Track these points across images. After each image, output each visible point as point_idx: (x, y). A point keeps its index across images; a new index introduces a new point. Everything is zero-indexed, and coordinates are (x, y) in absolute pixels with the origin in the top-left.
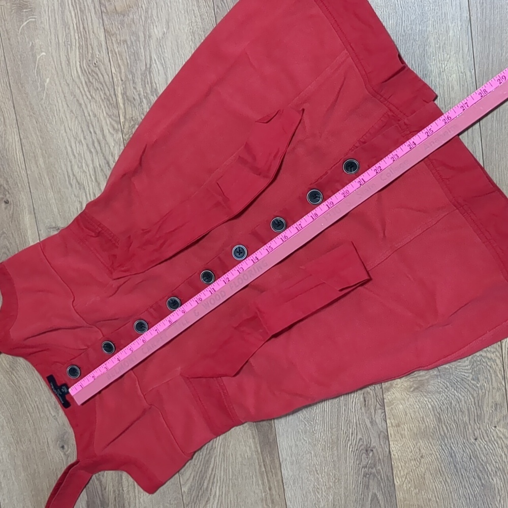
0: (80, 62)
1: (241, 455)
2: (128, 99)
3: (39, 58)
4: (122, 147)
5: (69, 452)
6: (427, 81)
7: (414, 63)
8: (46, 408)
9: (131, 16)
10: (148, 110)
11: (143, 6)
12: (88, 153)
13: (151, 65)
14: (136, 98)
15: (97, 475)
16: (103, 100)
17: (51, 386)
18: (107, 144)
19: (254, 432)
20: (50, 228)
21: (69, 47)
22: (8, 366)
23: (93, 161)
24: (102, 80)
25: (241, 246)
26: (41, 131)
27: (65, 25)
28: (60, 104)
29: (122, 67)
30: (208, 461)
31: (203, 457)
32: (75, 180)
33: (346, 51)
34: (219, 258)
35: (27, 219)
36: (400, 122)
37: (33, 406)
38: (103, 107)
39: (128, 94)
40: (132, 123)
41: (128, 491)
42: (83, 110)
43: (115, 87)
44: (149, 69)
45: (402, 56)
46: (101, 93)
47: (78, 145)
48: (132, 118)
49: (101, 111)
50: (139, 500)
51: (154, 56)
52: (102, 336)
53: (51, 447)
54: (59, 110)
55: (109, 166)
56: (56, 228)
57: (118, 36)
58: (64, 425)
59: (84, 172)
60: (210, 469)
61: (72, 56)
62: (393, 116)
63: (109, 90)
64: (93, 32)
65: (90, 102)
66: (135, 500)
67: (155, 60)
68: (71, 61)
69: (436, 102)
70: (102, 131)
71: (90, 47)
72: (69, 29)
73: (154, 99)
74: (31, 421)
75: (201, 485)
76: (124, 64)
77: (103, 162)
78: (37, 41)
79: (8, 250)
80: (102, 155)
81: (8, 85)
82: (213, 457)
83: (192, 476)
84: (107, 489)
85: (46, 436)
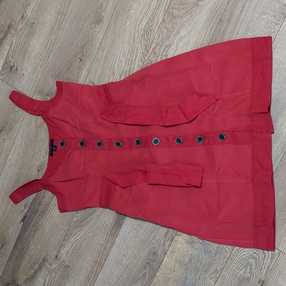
0: (145, 25)
1: (105, 221)
2: (154, 52)
3: (131, 12)
4: (139, 69)
5: (40, 174)
6: (274, 124)
7: (274, 113)
8: (43, 151)
9: (177, 20)
10: (159, 61)
11: (184, 19)
12: (125, 62)
13: (171, 45)
14: (157, 53)
15: (45, 190)
16: (144, 45)
17: (50, 143)
18: (135, 64)
19: (116, 216)
20: (91, 82)
21: (145, 16)
22: (39, 125)
23: (124, 67)
24: (149, 37)
25: (158, 139)
26: (113, 41)
27: (149, 6)
28: (127, 36)
29: (160, 38)
30: (90, 215)
32: (112, 70)
33: (250, 90)
34: (147, 138)
35: (84, 72)
36: (252, 133)
37: (38, 146)
38: (143, 48)
39: (155, 50)
40: (150, 62)
41: (52, 206)
42: (134, 45)
43: (152, 44)
44: (170, 46)
45: (271, 108)
46: (145, 42)
47: (123, 56)
48: (151, 60)
49: (141, 49)
50: (54, 212)
51: (175, 42)
52: (83, 137)
53: (34, 168)
54: (125, 38)
55: (129, 73)
56: (93, 83)
57: (167, 25)
58: (45, 161)
59: (118, 68)
60: (89, 219)
61: (144, 20)
62: (252, 129)
63: (149, 43)
64: (158, 16)
65: (139, 43)
66: (53, 210)
67: (175, 44)
68: (142, 22)
69: (272, 135)
70: (136, 57)
71: (153, 21)
72: (150, 9)
73: (164, 58)
74: (34, 152)
75: (82, 222)
76: (162, 37)
77: (128, 70)
78: (134, 5)
79: (69, 79)
80: (129, 67)
81: (112, 14)
82: (94, 215)
83: (81, 216)
84: (45, 199)
85: (35, 161)
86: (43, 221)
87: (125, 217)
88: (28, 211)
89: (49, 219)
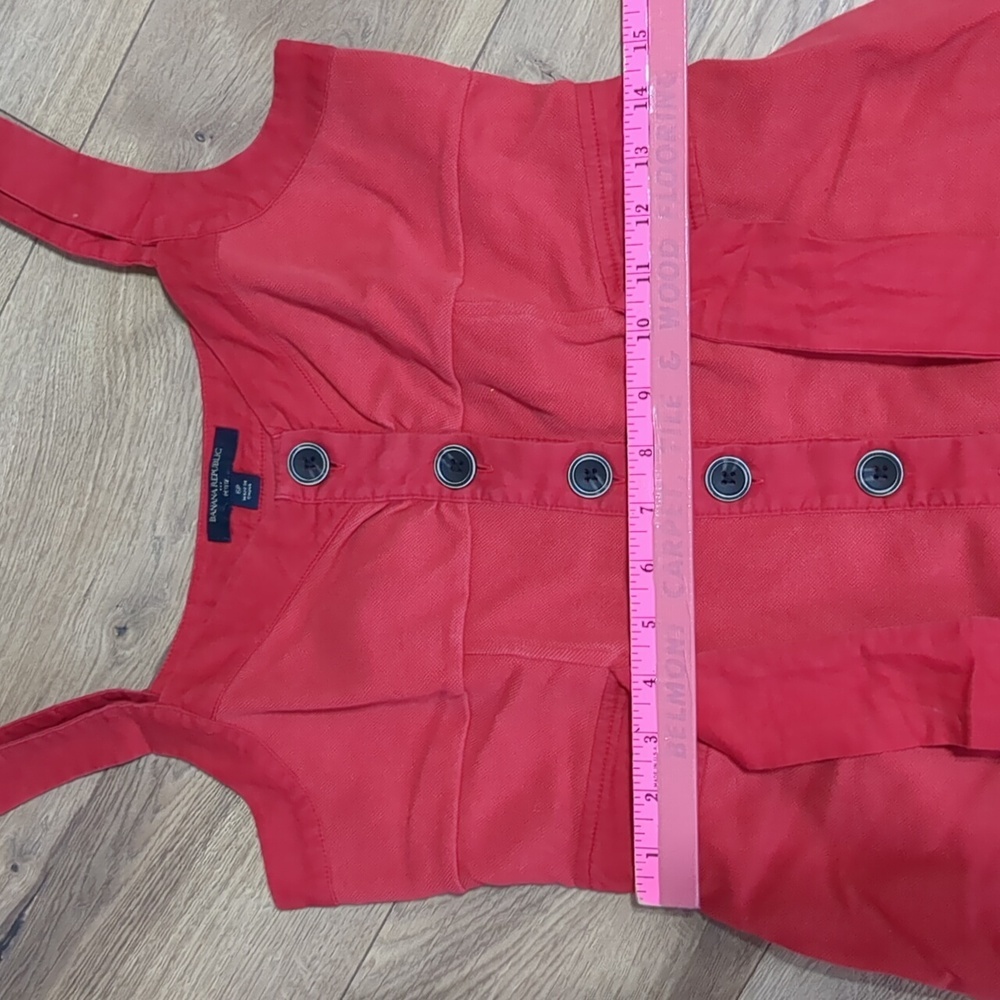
1: (603, 975)
5: (128, 653)
8: (153, 504)
15: (162, 760)
17: (213, 457)
19: (687, 943)
22: (129, 330)
30: (500, 930)
31: (493, 912)
34: (957, 446)
37: (120, 473)
41: (216, 860)
50: (230, 899)
52: (460, 424)
53: (89, 610)
55: (824, 4)
56: (544, 65)
58: (170, 574)
60: (490, 953)
66: (220, 892)
74: (84, 509)
75: (433, 974)
82: (524, 930)
83: (428, 935)
84: (160, 816)
85: (97, 571)
86: (149, 957)
87: (760, 953)
88: (38, 888)
89: (188, 948)
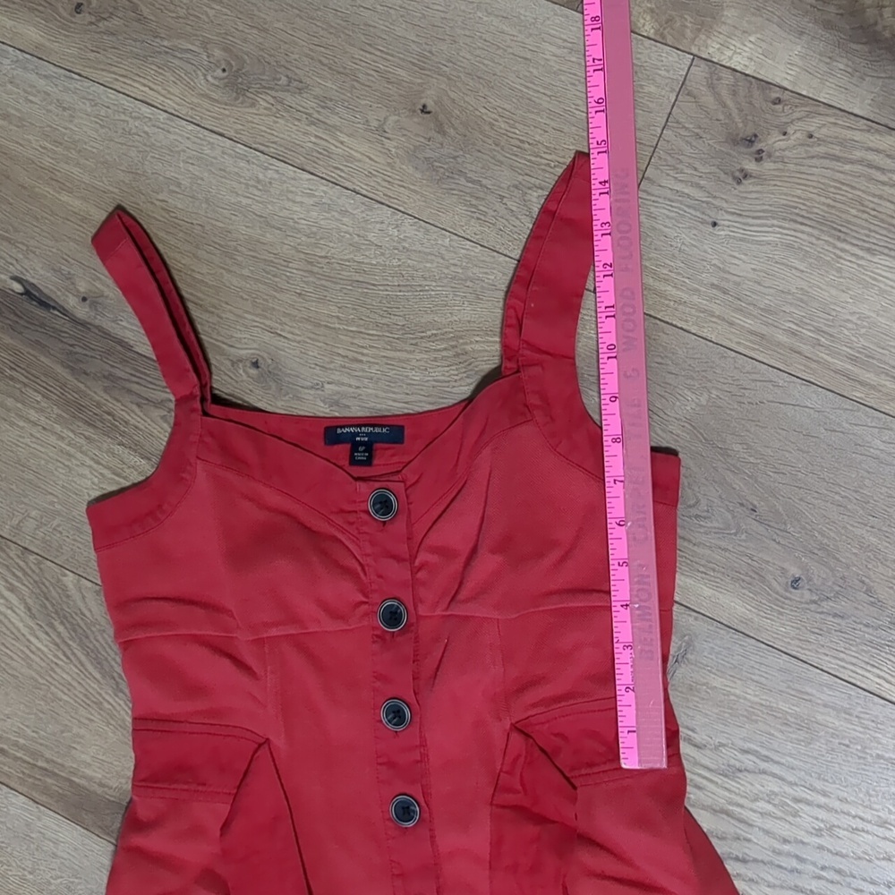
1: (82, 737)
5: (241, 372)
12: (787, 834)
15: (172, 406)
18: (781, 887)
19: (110, 792)
22: (468, 348)
30: (98, 663)
31: (109, 659)
32: (750, 765)
35: (733, 604)
37: (365, 351)
41: (111, 452)
47: (818, 824)
50: (90, 467)
52: (422, 615)
53: (267, 337)
55: (737, 859)
56: (683, 657)
58: (299, 399)
59: (756, 800)
60: (83, 658)
66: (93, 459)
74: (337, 326)
75: (64, 619)
77: (753, 853)
79: (697, 517)
80: (767, 859)
82: (101, 679)
83: (88, 614)
84: (134, 407)
85: (295, 341)
86: (42, 410)
87: (114, 842)
88: (75, 321)
89: (53, 440)
